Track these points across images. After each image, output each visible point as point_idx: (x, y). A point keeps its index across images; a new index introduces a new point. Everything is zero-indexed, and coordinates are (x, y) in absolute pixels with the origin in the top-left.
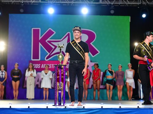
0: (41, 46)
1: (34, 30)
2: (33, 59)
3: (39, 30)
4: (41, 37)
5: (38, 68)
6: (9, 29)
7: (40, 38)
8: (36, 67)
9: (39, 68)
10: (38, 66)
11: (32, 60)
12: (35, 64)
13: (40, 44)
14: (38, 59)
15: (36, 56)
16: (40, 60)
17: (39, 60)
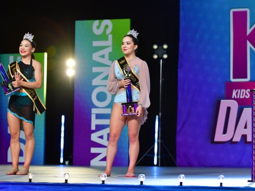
0: (250, 48)
1: (234, 13)
2: (234, 78)
3: (245, 13)
4: (250, 28)
5: (245, 97)
6: (182, 13)
7: (249, 31)
8: (241, 97)
9: (247, 97)
10: (246, 94)
11: (233, 80)
12: (238, 89)
13: (249, 45)
14: (246, 77)
15: (240, 71)
16: (250, 81)
17: (248, 79)
